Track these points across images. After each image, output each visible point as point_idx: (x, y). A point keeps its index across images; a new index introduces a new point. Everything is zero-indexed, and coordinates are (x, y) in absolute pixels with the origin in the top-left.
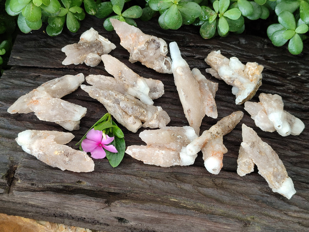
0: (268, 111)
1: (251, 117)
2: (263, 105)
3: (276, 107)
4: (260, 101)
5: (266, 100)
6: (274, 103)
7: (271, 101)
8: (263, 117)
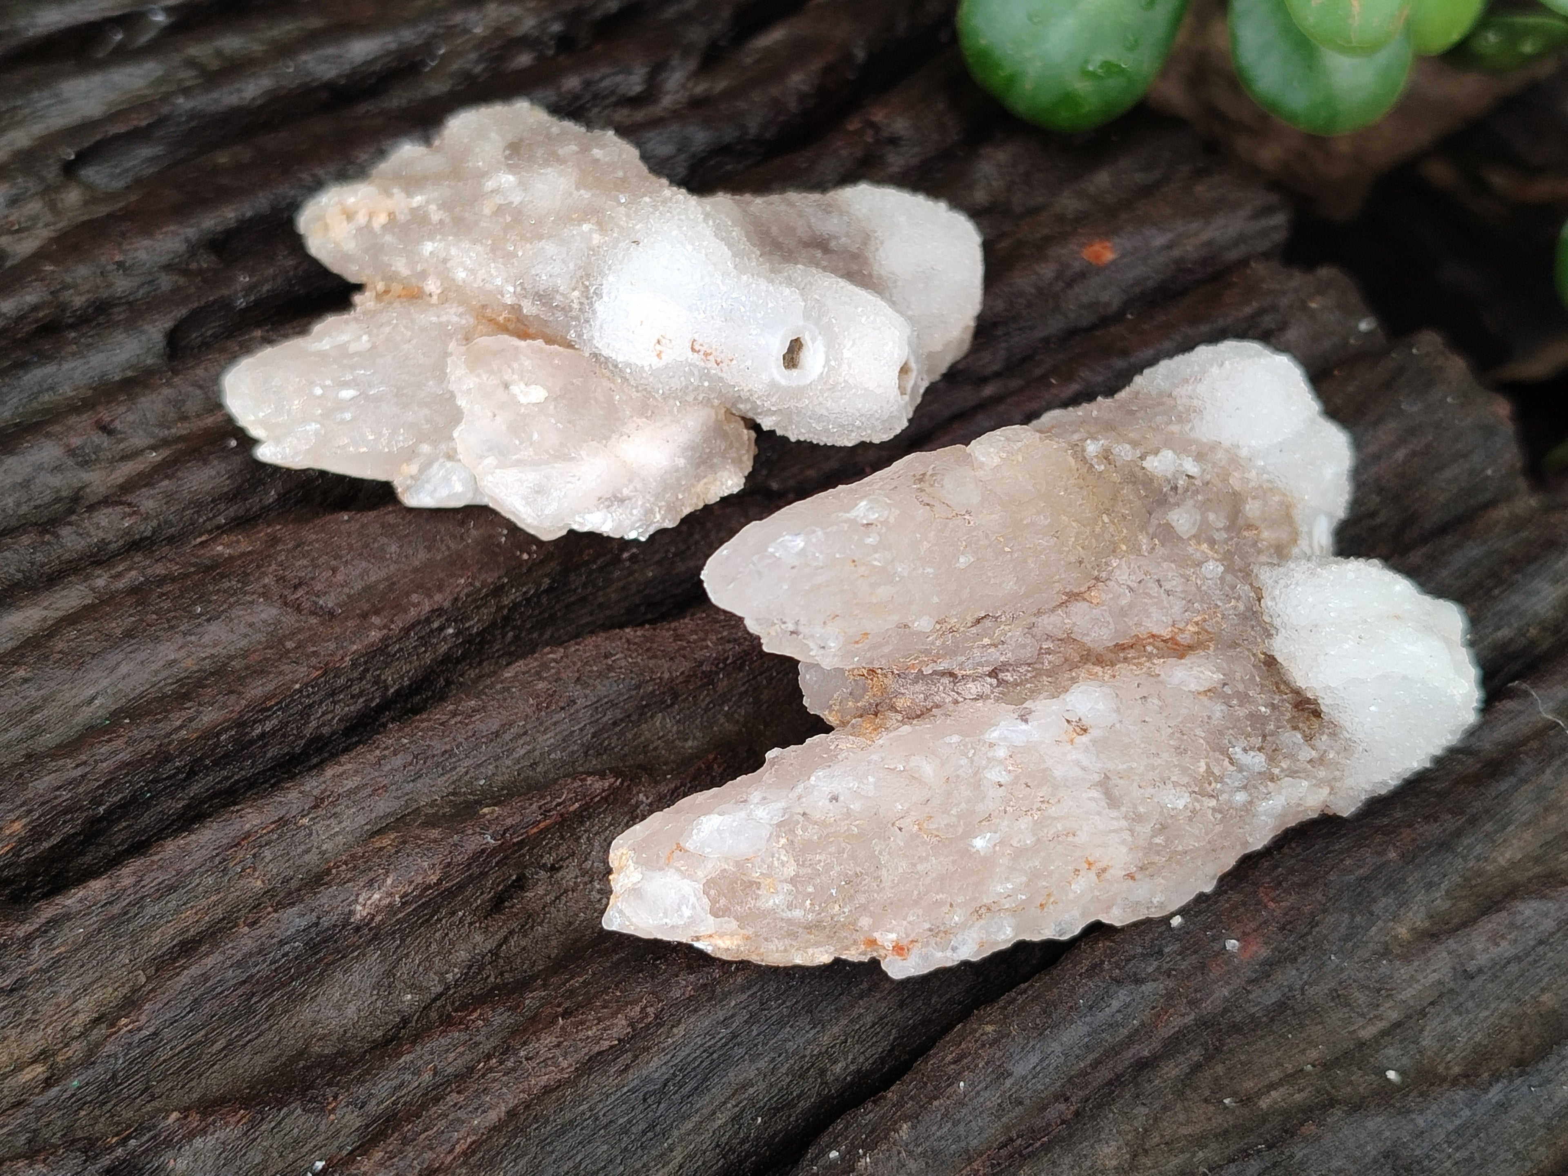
0: (544, 297)
1: (412, 500)
2: (432, 286)
3: (586, 194)
4: (359, 288)
5: (419, 218)
6: (523, 185)
7: (478, 196)
8: (537, 394)
